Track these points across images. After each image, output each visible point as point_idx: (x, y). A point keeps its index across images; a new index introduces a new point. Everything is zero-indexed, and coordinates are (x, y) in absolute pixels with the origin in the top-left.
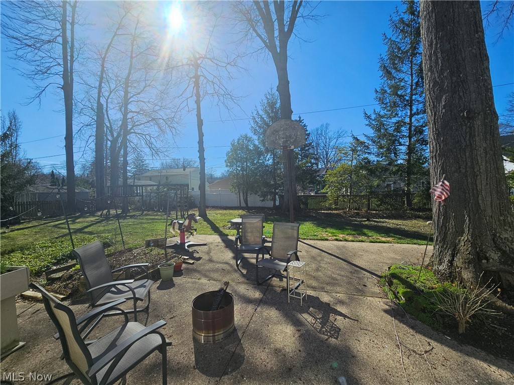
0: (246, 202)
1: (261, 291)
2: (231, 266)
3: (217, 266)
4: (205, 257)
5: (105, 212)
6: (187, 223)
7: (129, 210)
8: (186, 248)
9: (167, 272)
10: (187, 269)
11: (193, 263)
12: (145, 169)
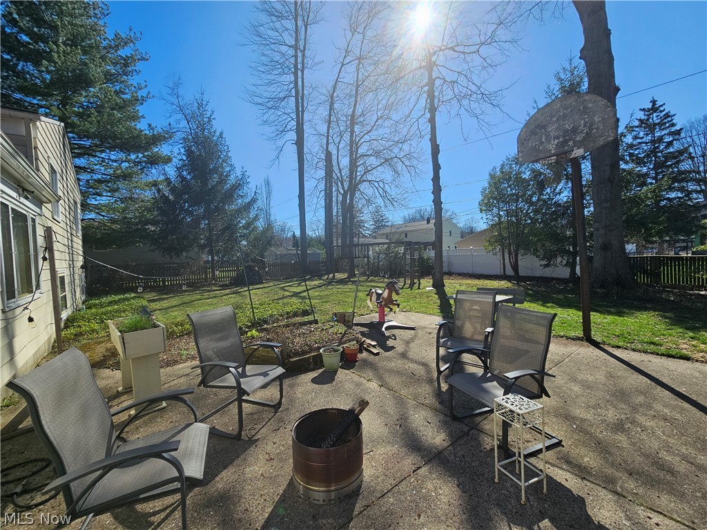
0: (515, 267)
1: (450, 435)
2: (429, 371)
3: (407, 367)
4: (400, 348)
5: (331, 275)
6: (386, 295)
7: (355, 275)
8: (383, 329)
9: (331, 359)
10: (365, 361)
11: (378, 354)
12: (385, 225)
